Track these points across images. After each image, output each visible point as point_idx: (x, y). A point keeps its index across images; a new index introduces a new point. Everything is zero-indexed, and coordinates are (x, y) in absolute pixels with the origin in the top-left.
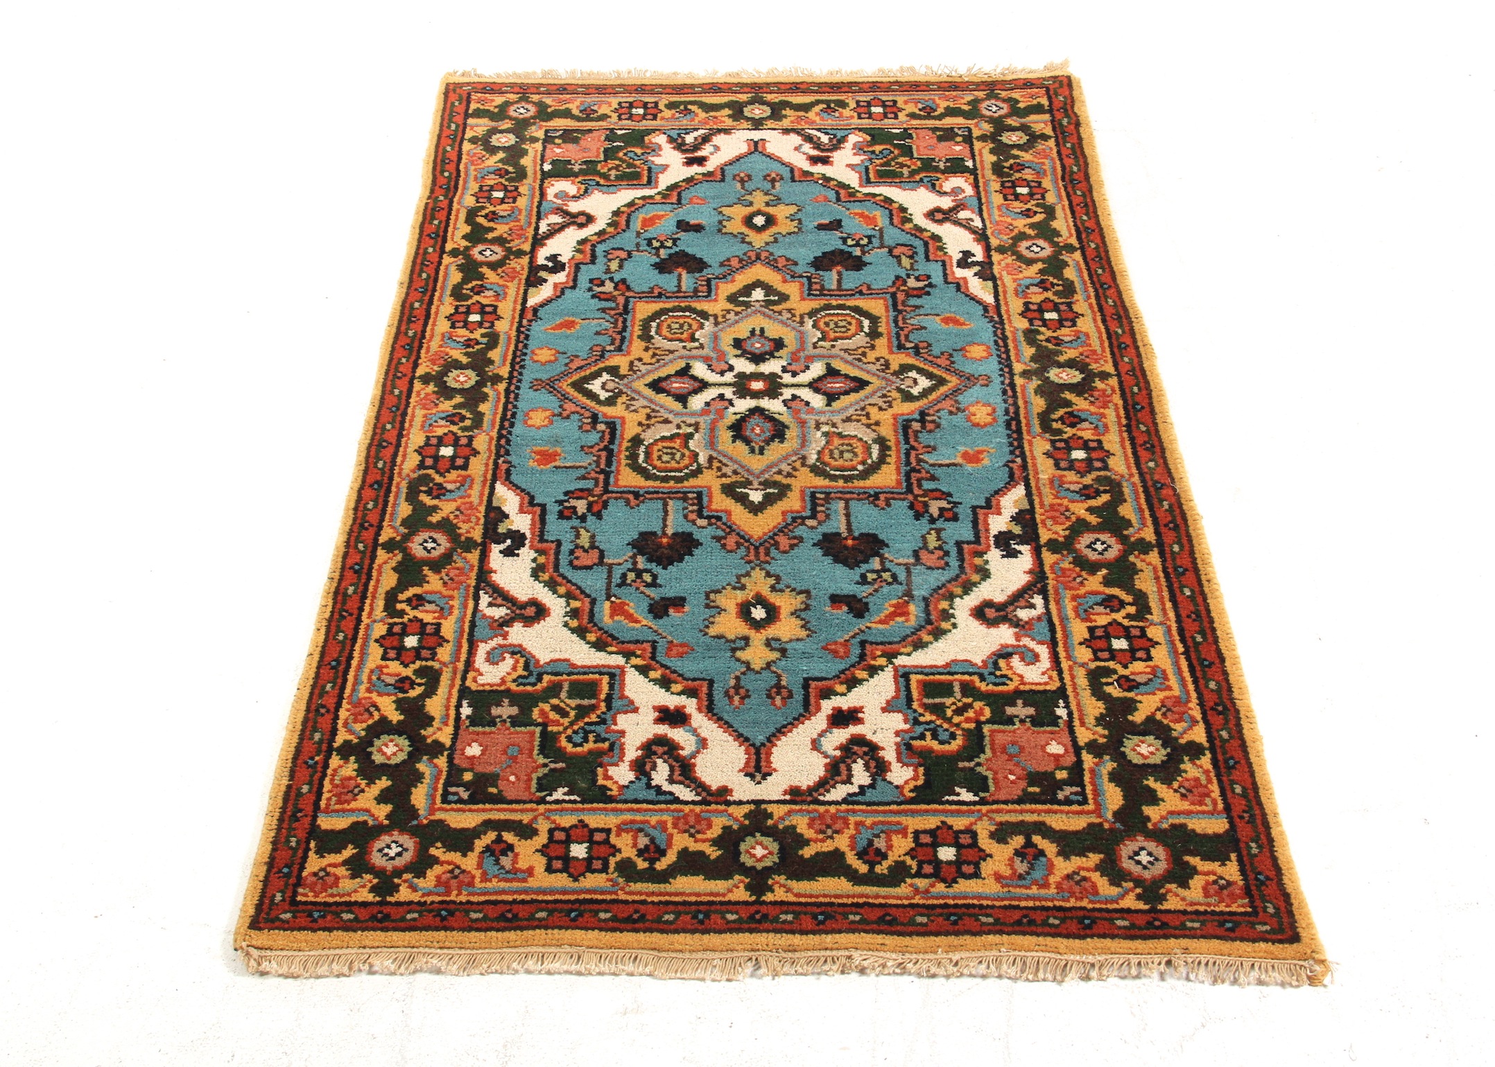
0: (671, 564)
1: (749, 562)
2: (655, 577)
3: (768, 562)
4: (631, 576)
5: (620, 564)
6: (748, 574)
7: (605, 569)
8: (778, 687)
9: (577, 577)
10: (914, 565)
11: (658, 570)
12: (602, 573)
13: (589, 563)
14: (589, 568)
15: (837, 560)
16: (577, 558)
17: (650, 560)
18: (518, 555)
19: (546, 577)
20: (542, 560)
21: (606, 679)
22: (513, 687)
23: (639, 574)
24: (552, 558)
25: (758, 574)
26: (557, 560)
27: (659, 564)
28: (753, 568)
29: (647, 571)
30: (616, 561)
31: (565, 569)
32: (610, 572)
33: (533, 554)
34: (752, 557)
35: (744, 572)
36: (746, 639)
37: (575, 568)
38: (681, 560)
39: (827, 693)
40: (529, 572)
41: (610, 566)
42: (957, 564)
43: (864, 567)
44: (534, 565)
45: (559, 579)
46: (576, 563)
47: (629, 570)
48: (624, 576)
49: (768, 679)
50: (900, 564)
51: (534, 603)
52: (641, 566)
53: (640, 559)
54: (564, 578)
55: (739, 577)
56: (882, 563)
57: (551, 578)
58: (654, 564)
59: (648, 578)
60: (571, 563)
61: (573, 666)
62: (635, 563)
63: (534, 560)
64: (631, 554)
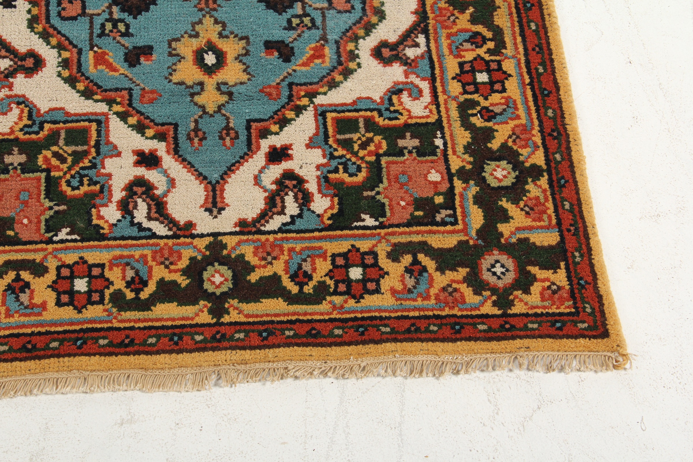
0: (140, 13)
1: (201, 10)
2: (127, 26)
3: (215, 10)
4: (109, 26)
5: (99, 15)
6: (200, 22)
7: (87, 19)
8: (227, 128)
9: (65, 27)
10: (328, 9)
11: (129, 19)
12: (83, 23)
13: (74, 14)
14: (74, 18)
15: (268, 7)
16: (64, 9)
17: (123, 10)
18: (15, 7)
19: (39, 28)
20: (35, 11)
21: (94, 126)
22: (21, 135)
23: (115, 23)
24: (44, 9)
25: (208, 21)
26: (48, 11)
27: (130, 14)
28: (204, 16)
29: (122, 21)
30: (95, 12)
31: (55, 21)
32: (91, 23)
33: (28, 6)
34: (203, 6)
35: (197, 20)
36: (201, 84)
37: (64, 19)
38: (147, 10)
39: (265, 133)
40: (26, 23)
41: (91, 16)
42: (361, 6)
43: (290, 12)
44: (29, 16)
45: (51, 30)
46: (63, 14)
47: (107, 20)
48: (103, 26)
49: (219, 122)
50: (316, 9)
51: (32, 54)
52: (116, 16)
53: (115, 9)
54: (55, 29)
55: (193, 25)
56: (304, 8)
57: (44, 29)
58: (126, 14)
59: (121, 27)
60: (59, 14)
61: (67, 114)
62: (111, 13)
63: (29, 12)
64: (107, 4)
